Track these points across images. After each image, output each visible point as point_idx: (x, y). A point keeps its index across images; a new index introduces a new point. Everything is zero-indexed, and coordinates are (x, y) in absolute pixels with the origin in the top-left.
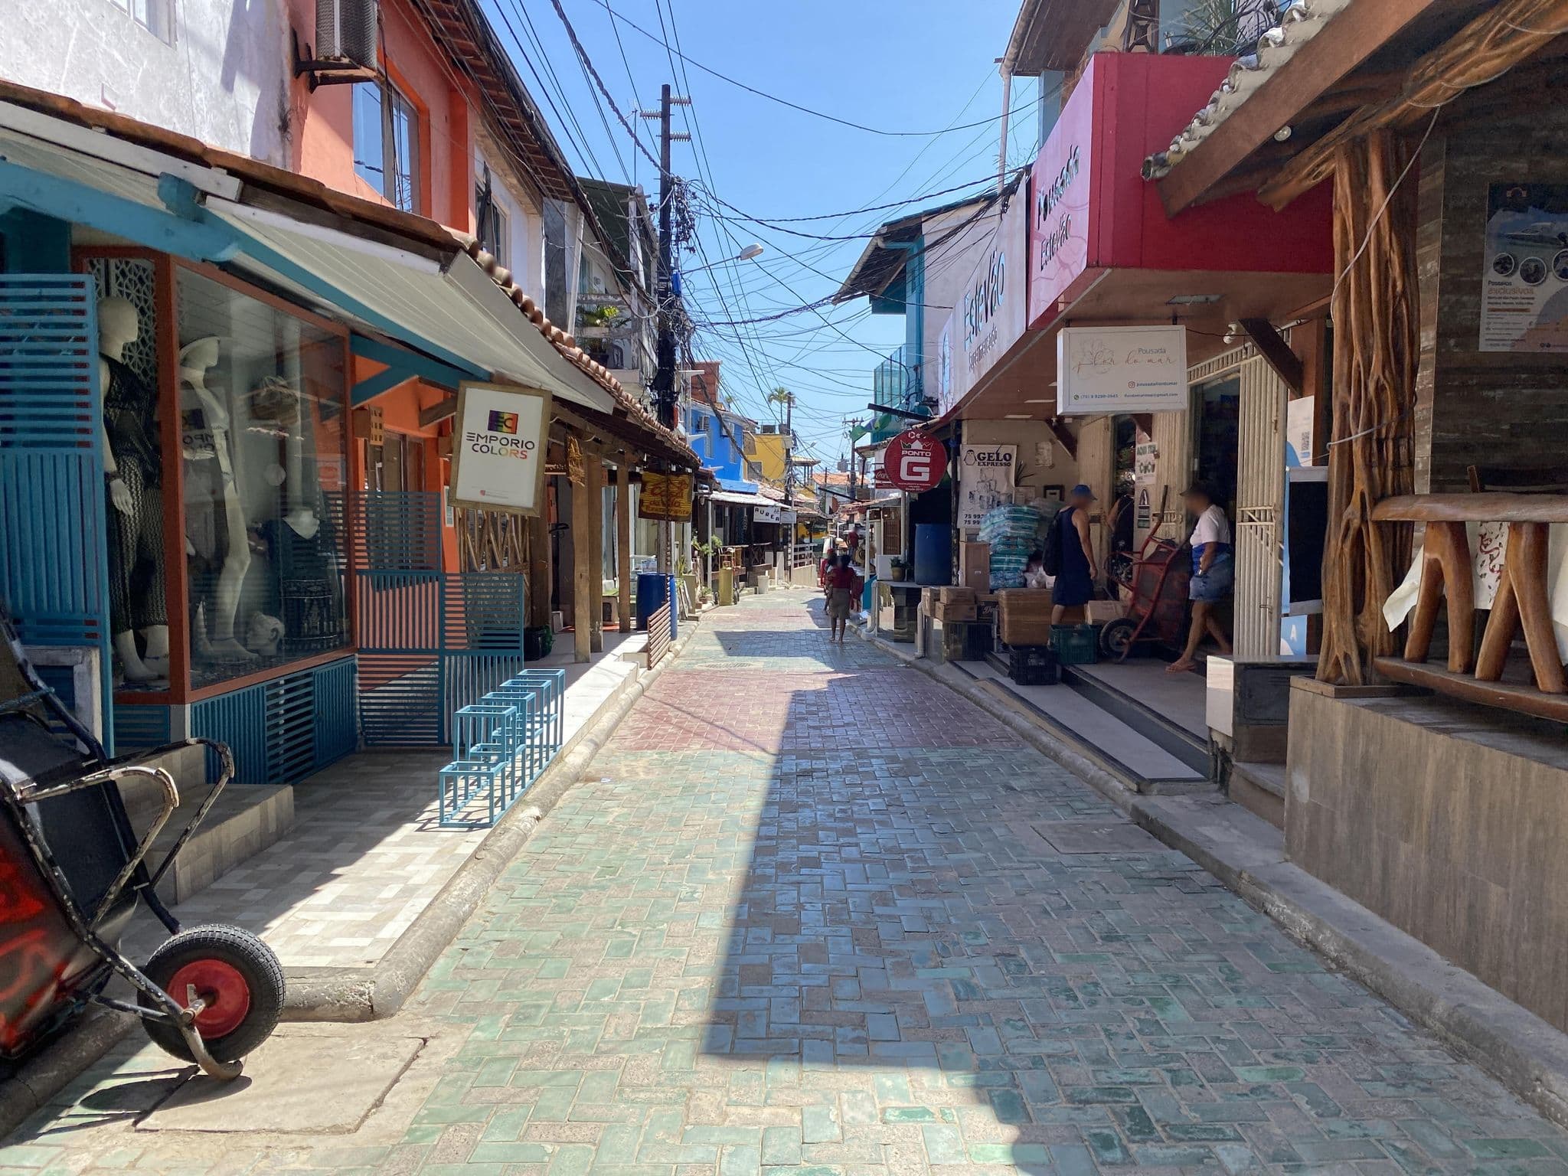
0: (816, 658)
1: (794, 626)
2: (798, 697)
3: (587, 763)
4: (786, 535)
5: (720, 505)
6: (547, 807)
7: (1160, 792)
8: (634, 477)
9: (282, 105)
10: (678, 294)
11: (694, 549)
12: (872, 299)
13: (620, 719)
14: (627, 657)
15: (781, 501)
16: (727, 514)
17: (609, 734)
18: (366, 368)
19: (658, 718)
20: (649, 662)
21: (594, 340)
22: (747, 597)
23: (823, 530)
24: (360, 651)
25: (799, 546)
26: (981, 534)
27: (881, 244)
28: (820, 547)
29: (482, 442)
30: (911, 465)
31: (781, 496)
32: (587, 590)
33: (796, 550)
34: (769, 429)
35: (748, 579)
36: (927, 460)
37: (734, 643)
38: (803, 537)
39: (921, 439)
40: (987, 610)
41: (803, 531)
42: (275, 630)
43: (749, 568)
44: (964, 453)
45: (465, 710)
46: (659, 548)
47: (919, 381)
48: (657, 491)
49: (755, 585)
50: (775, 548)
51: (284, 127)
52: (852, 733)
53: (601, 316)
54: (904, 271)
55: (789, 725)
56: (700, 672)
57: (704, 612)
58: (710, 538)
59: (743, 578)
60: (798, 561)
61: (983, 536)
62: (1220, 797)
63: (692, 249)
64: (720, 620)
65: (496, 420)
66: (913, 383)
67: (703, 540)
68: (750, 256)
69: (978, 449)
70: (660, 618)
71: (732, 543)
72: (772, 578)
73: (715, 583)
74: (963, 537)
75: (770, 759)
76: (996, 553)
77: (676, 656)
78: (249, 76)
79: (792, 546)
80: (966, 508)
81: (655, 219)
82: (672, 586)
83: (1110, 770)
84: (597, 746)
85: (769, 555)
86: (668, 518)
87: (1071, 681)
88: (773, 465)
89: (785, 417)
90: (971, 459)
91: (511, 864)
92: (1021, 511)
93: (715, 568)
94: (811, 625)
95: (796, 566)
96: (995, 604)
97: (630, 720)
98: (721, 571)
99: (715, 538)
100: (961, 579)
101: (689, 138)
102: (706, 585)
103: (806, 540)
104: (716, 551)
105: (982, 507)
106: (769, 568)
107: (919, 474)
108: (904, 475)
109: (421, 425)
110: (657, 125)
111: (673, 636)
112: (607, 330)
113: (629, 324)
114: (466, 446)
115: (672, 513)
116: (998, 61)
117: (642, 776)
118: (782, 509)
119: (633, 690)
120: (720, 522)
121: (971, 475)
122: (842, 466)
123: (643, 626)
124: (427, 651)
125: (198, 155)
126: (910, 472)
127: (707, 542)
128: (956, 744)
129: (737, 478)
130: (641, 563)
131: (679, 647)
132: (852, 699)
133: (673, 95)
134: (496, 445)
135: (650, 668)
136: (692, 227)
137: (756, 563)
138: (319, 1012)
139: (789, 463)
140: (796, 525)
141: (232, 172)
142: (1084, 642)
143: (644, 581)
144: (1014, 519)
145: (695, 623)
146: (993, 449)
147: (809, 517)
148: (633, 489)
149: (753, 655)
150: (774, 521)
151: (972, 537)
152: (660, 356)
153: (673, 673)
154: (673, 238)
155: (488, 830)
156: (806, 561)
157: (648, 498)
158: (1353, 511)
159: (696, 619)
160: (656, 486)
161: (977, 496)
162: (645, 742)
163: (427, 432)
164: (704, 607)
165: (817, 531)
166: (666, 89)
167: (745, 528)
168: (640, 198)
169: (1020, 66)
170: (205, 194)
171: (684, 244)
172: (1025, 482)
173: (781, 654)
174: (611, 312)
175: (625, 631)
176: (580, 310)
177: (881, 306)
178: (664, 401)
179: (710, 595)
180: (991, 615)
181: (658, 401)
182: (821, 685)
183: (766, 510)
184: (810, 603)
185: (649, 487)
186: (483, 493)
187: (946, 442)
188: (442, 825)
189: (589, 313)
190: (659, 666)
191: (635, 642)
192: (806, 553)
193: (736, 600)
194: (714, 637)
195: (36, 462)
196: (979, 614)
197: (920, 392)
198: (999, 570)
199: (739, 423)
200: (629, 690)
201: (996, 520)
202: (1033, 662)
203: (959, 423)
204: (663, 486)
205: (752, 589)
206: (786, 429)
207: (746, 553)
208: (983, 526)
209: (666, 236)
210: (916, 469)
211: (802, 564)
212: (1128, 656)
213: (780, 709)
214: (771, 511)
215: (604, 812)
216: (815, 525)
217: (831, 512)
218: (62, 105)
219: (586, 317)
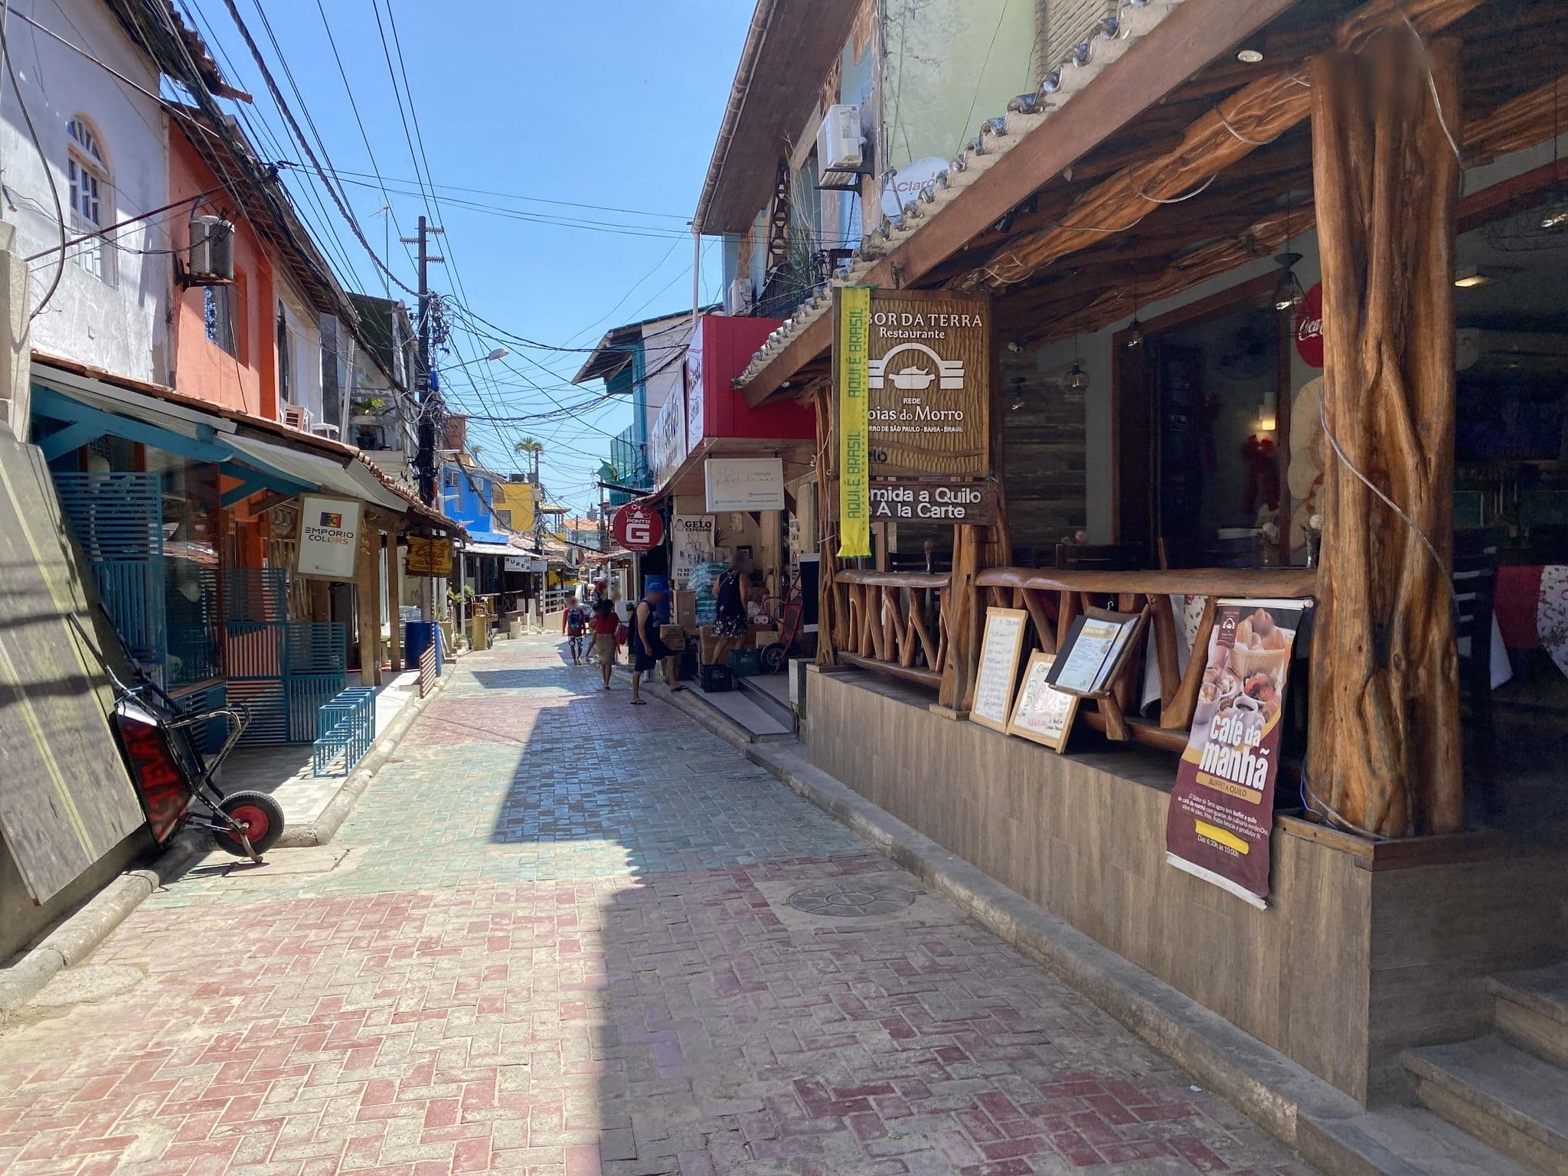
0: (562, 687)
1: (544, 665)
2: (544, 711)
3: (391, 753)
4: (537, 583)
5: (471, 557)
6: (375, 772)
7: (763, 741)
8: (401, 541)
9: (167, 307)
10: (436, 389)
11: (449, 598)
12: (605, 381)
13: (407, 729)
14: (402, 688)
15: (531, 550)
16: (478, 564)
17: (402, 736)
18: (227, 483)
19: (437, 728)
20: (422, 692)
21: (363, 426)
22: (500, 642)
23: (574, 577)
24: (230, 679)
25: (550, 593)
26: (690, 584)
27: (608, 346)
28: (573, 593)
29: (316, 533)
30: (634, 530)
31: (532, 545)
32: (371, 635)
33: (547, 597)
34: (517, 478)
35: (501, 624)
36: (647, 527)
37: (488, 679)
38: (555, 584)
39: (642, 511)
40: (693, 641)
41: (554, 578)
42: (176, 664)
43: (502, 615)
44: (674, 521)
45: (323, 707)
46: (421, 599)
47: (645, 458)
48: (422, 552)
49: (508, 631)
50: (527, 595)
51: (169, 319)
52: (583, 729)
53: (369, 406)
54: (630, 365)
55: (537, 727)
56: (464, 700)
57: (459, 656)
58: (463, 587)
59: (495, 625)
60: (550, 607)
61: (691, 585)
62: (796, 741)
63: (447, 351)
64: (477, 662)
65: (326, 519)
66: (640, 460)
67: (456, 590)
68: (498, 357)
69: (685, 518)
70: (428, 657)
71: (485, 591)
72: (524, 623)
73: (469, 630)
74: (677, 587)
75: (523, 745)
76: (700, 599)
77: (441, 689)
78: (153, 293)
79: (543, 592)
80: (678, 564)
81: (415, 326)
82: (436, 631)
83: (740, 733)
84: (396, 744)
85: (521, 602)
86: (431, 574)
87: (741, 688)
88: (522, 515)
89: (533, 467)
90: (680, 526)
91: (362, 796)
92: (718, 567)
93: (468, 615)
94: (560, 663)
95: (547, 612)
96: (698, 637)
97: (415, 729)
98: (474, 619)
99: (468, 587)
100: (675, 620)
101: (443, 260)
102: (459, 632)
103: (559, 587)
104: (468, 599)
105: (690, 563)
106: (520, 614)
107: (641, 537)
108: (629, 538)
109: (251, 515)
110: (415, 249)
111: (438, 674)
112: (374, 418)
113: (394, 412)
114: (305, 536)
115: (435, 571)
116: (689, 223)
117: (432, 758)
118: (533, 558)
119: (412, 711)
120: (471, 572)
121: (681, 538)
122: (591, 515)
123: (413, 663)
124: (273, 678)
125: (216, 412)
126: (634, 536)
127: (459, 591)
128: (655, 730)
129: (487, 530)
130: (410, 614)
131: (442, 683)
132: (586, 710)
133: (428, 225)
134: (326, 535)
135: (422, 697)
136: (447, 333)
137: (508, 610)
138: (289, 843)
139: (539, 513)
140: (546, 573)
141: (232, 420)
142: (751, 660)
143: (410, 627)
144: (713, 573)
145: (452, 665)
146: (696, 518)
147: (559, 565)
148: (402, 550)
149: (508, 687)
150: (524, 570)
151: (683, 586)
152: (421, 440)
153: (442, 701)
154: (430, 341)
155: (345, 778)
156: (558, 607)
157: (413, 558)
158: (827, 577)
159: (454, 662)
160: (420, 548)
161: (686, 555)
162: (430, 741)
163: (254, 519)
164: (459, 652)
165: (568, 578)
166: (422, 220)
167: (496, 576)
168: (403, 312)
169: (706, 226)
170: (216, 431)
171: (440, 346)
172: (721, 543)
173: (532, 685)
174: (378, 403)
175: (396, 670)
176: (352, 402)
177: (614, 388)
178: (425, 476)
179: (464, 641)
180: (695, 645)
181: (419, 477)
182: (564, 703)
183: (517, 559)
184: (560, 646)
185: (414, 549)
186: (317, 568)
187: (661, 512)
188: (315, 776)
189: (357, 404)
190: (429, 696)
191: (409, 677)
192: (558, 599)
193: (490, 645)
194: (472, 676)
195: (126, 569)
196: (687, 645)
197: (646, 466)
198: (702, 611)
199: (486, 477)
200: (409, 711)
201: (700, 573)
202: (715, 676)
203: (671, 498)
204: (427, 549)
205: (505, 635)
206: (534, 477)
207: (498, 601)
208: (691, 578)
209: (424, 342)
210: (638, 534)
211: (553, 610)
212: (779, 670)
213: (531, 718)
214: (522, 561)
215: (413, 774)
216: (565, 574)
217: (577, 563)
218: (143, 388)
219: (357, 408)
